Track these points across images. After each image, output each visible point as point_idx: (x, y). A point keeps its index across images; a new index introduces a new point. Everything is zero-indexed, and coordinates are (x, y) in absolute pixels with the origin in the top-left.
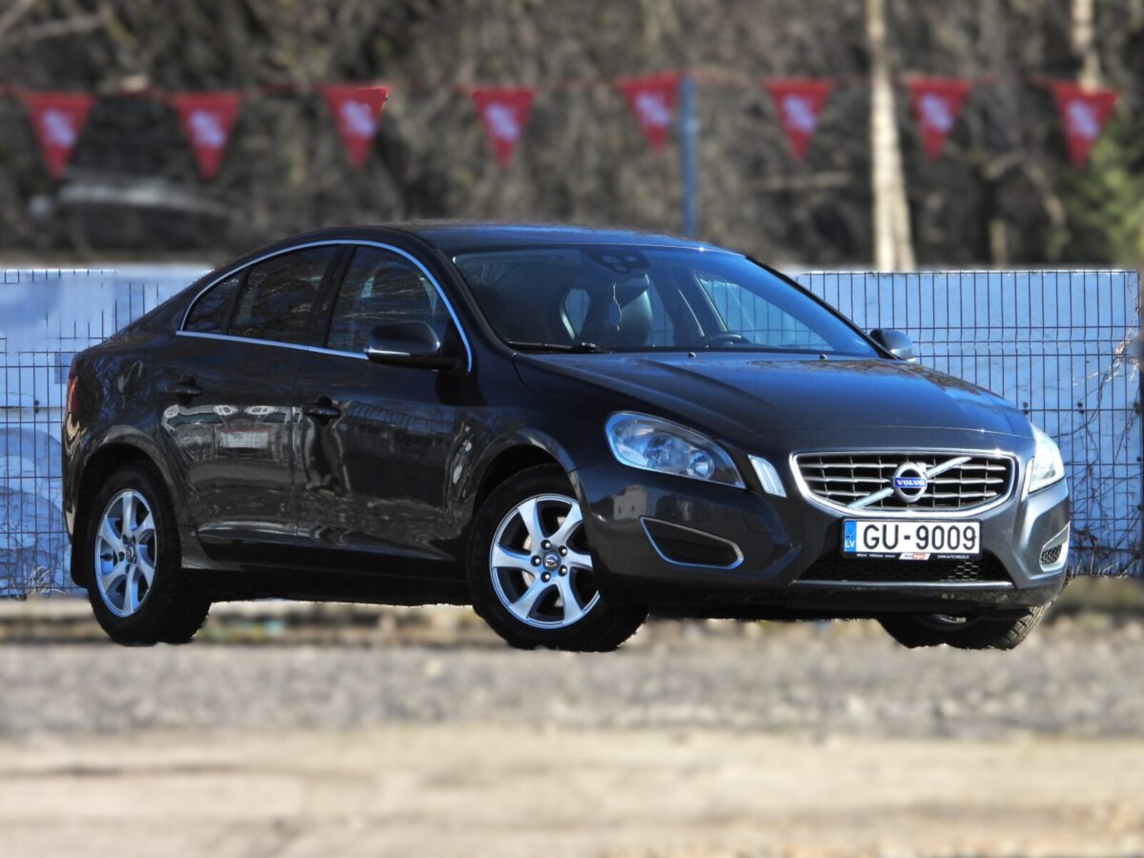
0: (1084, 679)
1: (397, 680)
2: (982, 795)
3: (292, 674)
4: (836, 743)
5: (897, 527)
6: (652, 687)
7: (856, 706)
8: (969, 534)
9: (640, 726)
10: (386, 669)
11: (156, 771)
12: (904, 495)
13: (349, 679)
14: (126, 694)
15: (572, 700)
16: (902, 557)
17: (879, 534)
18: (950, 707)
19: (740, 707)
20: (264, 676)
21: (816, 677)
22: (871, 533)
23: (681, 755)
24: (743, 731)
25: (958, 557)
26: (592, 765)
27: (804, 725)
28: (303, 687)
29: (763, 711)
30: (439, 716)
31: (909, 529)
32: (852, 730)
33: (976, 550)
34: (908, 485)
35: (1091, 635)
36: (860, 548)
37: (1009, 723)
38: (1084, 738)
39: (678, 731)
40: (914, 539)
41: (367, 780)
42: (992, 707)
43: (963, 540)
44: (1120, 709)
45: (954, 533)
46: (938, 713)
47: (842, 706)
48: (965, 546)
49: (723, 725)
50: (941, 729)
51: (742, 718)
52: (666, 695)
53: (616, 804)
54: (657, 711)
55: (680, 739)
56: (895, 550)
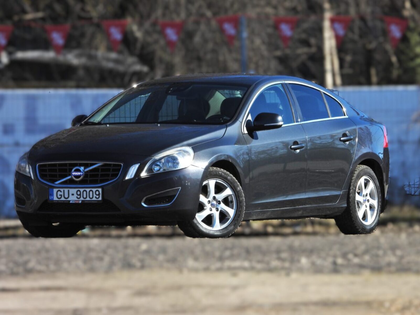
0: (393, 248)
1: (130, 251)
2: (346, 297)
3: (90, 250)
4: (294, 276)
5: (69, 191)
6: (227, 253)
7: (304, 261)
8: (97, 193)
9: (220, 270)
10: (126, 247)
11: (33, 290)
12: (74, 178)
13: (111, 251)
14: (25, 258)
15: (196, 259)
16: (71, 202)
17: (62, 193)
18: (340, 261)
19: (259, 262)
20: (79, 250)
21: (291, 249)
22: (59, 193)
23: (234, 281)
24: (259, 271)
25: (93, 202)
26: (199, 286)
27: (283, 268)
28: (93, 255)
29: (268, 263)
30: (143, 267)
31: (73, 191)
32: (301, 270)
33: (100, 199)
34: (76, 175)
35: (400, 230)
36: (55, 199)
37: (362, 267)
38: (390, 272)
39: (233, 271)
40: (76, 195)
41: (111, 293)
42: (356, 261)
43: (95, 195)
44: (405, 260)
45: (91, 192)
46: (335, 263)
47: (299, 261)
48: (96, 197)
49: (252, 269)
50: (336, 269)
51: (259, 266)
52: (232, 257)
53: (206, 301)
54: (227, 263)
55: (235, 275)
56: (68, 199)
